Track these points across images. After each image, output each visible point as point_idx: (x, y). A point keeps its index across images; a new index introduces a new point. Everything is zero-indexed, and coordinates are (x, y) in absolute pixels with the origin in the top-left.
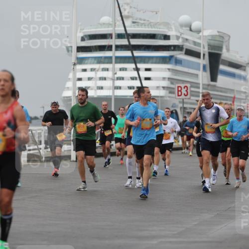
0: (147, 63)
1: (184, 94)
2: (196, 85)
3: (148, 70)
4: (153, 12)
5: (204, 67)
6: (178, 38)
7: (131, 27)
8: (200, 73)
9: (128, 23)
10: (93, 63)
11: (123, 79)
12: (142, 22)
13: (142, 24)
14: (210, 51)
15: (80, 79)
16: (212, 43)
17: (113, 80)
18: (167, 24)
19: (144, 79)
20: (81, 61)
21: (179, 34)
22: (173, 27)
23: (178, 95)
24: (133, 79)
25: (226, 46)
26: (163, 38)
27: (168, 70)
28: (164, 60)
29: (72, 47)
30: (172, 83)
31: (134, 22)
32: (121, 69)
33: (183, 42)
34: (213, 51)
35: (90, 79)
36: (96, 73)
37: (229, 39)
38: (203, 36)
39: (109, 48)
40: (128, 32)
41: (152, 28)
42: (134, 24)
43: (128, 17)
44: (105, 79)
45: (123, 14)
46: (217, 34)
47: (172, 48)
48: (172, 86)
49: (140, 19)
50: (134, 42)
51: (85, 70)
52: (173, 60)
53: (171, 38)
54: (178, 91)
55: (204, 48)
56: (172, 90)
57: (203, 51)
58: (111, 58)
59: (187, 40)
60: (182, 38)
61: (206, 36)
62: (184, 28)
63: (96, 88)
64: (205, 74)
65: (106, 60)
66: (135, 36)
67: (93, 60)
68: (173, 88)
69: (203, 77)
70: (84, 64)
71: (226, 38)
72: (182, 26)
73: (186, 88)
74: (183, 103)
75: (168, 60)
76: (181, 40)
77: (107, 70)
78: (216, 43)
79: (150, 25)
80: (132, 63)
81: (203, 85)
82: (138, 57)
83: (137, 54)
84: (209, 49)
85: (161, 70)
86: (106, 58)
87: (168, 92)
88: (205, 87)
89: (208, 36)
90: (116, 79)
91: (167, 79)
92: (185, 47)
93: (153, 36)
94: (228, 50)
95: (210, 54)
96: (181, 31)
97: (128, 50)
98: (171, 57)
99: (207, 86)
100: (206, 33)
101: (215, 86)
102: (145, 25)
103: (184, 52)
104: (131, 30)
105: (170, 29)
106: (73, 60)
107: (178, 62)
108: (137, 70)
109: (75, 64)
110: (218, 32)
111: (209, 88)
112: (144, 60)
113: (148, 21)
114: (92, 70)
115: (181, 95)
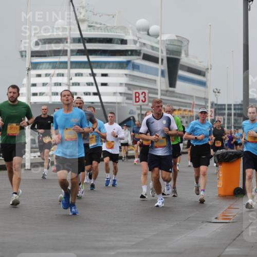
0: (104, 68)
1: (142, 100)
2: (154, 91)
3: (104, 75)
4: (109, 15)
5: (163, 72)
6: (135, 42)
7: (87, 31)
8: (159, 78)
9: (84, 27)
10: (48, 68)
11: (78, 84)
12: (99, 26)
13: (98, 28)
14: (169, 56)
15: (34, 85)
16: (171, 47)
17: (69, 86)
18: (124, 28)
19: (100, 84)
20: (35, 66)
21: (136, 39)
22: (130, 31)
23: (136, 102)
24: (89, 84)
25: (185, 51)
26: (120, 42)
27: (125, 76)
28: (121, 65)
29: (26, 51)
30: (129, 89)
31: (90, 26)
32: (76, 75)
33: (141, 46)
34: (171, 56)
35: (44, 85)
36: (51, 79)
37: (188, 44)
38: (162, 41)
39: (64, 53)
40: (84, 36)
41: (108, 32)
42: (90, 28)
43: (83, 21)
44: (60, 84)
45: (78, 18)
46: (176, 38)
47: (130, 53)
48: (130, 92)
49: (96, 23)
50: (90, 46)
51: (39, 76)
52: (130, 65)
53: (128, 42)
54: (136, 97)
55: (162, 52)
56: (130, 96)
57: (162, 56)
58: (66, 63)
59: (144, 44)
60: (140, 42)
61: (164, 41)
62: (141, 32)
63: (51, 94)
64: (163, 79)
65: (62, 65)
66: (91, 40)
67: (48, 65)
68: (131, 94)
69: (162, 83)
70: (39, 69)
71: (185, 43)
72: (139, 30)
73: (144, 94)
74: (141, 109)
75: (125, 65)
76: (138, 45)
77: (63, 75)
78: (175, 48)
79: (107, 29)
80: (88, 68)
81: (161, 91)
82: (94, 62)
83: (93, 58)
84: (167, 53)
85: (118, 75)
86: (61, 63)
87: (125, 98)
88: (163, 93)
89: (166, 40)
90: (71, 84)
91: (124, 85)
92: (142, 52)
93: (109, 41)
94: (187, 55)
95: (169, 59)
96: (139, 35)
97: (84, 55)
98: (129, 62)
99: (165, 93)
100: (165, 37)
101: (173, 92)
102: (101, 29)
103: (141, 57)
104: (87, 34)
105: (127, 33)
106: (28, 65)
107: (135, 67)
108: (93, 75)
109: (29, 69)
110: (177, 36)
111: (168, 94)
112: (100, 65)
113: (104, 25)
114: (47, 75)
115: (139, 101)
